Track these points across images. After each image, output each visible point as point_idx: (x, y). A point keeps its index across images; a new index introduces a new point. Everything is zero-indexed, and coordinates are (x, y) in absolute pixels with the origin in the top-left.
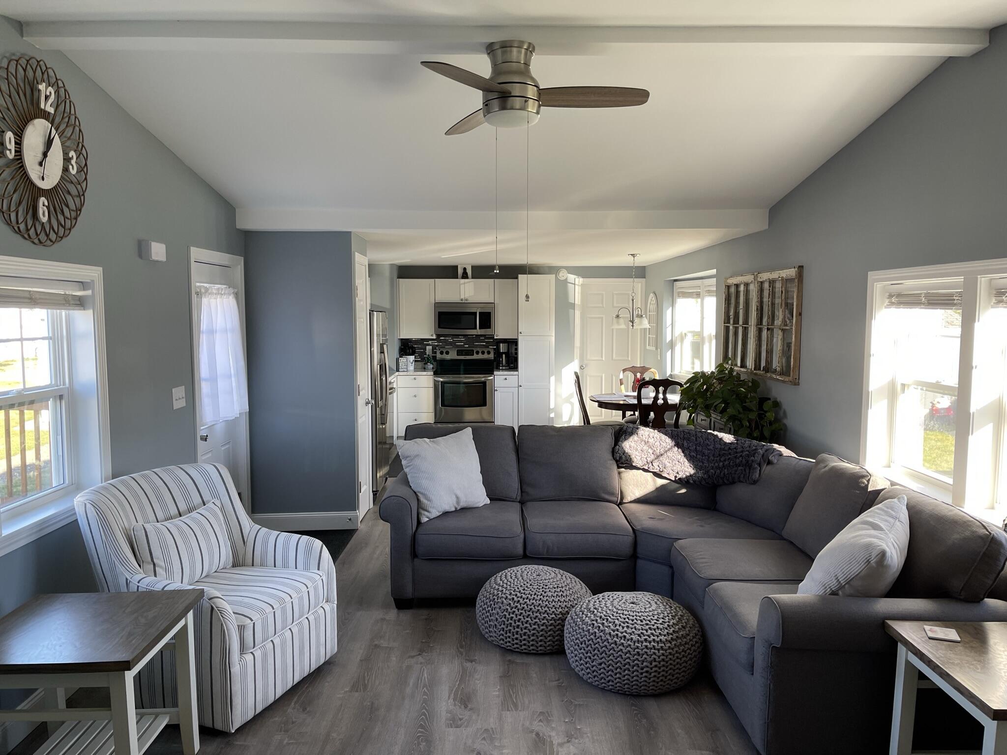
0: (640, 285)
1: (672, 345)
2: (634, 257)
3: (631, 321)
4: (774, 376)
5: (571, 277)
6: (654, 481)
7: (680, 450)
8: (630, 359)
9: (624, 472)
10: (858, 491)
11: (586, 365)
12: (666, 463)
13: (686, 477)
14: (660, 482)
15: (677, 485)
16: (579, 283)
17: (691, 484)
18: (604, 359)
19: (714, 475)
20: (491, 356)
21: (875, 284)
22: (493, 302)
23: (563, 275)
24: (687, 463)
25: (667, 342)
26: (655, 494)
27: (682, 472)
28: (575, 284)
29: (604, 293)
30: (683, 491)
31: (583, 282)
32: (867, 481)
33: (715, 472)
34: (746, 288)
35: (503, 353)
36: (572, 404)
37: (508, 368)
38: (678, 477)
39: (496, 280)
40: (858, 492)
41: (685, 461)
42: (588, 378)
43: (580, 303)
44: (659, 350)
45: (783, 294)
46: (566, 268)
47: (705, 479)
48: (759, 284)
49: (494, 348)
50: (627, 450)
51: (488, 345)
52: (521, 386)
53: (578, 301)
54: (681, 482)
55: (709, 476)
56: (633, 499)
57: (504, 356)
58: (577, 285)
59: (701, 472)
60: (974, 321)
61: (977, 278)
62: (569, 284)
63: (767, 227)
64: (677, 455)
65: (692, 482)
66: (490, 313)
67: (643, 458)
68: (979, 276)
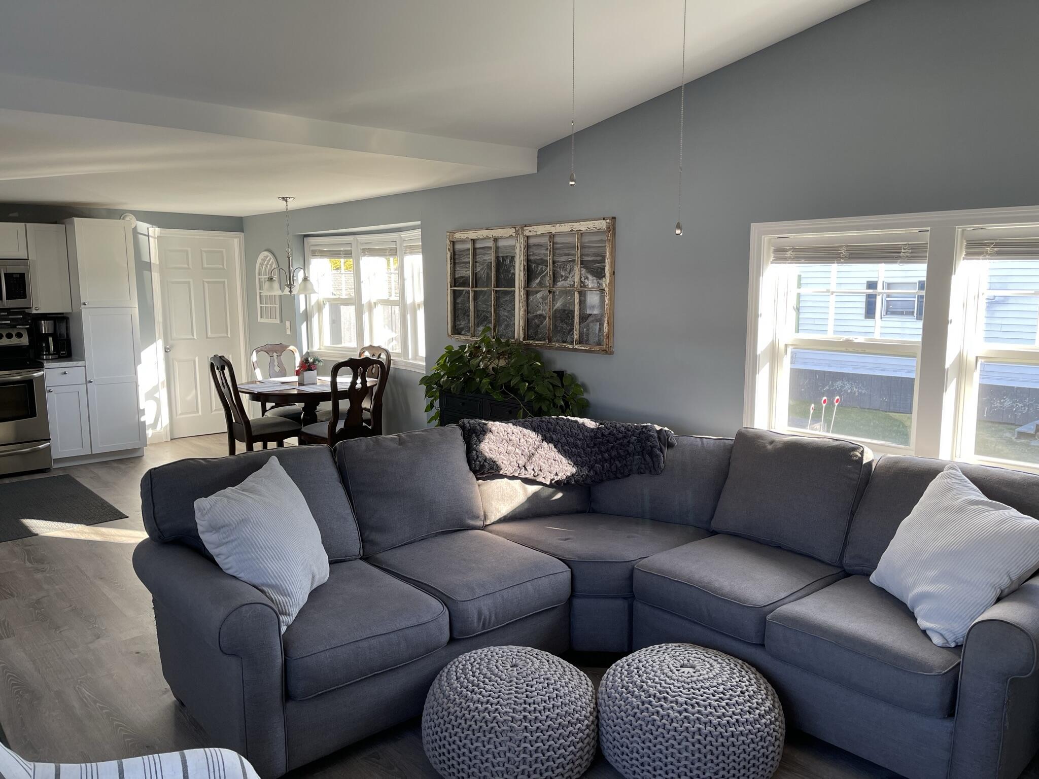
0: (236, 241)
1: (307, 316)
2: (286, 201)
3: (288, 286)
4: (570, 346)
5: (143, 226)
6: (525, 490)
7: (551, 446)
8: (229, 336)
9: (483, 484)
10: (850, 465)
11: (172, 346)
12: (542, 464)
13: (566, 477)
14: (532, 489)
15: (551, 490)
16: (154, 233)
17: (573, 485)
18: (195, 337)
19: (603, 470)
20: (25, 341)
21: (763, 236)
22: (27, 258)
23: (132, 221)
24: (564, 460)
25: (301, 312)
26: (526, 506)
27: (562, 472)
28: (148, 236)
29: (189, 249)
30: (559, 495)
31: (161, 233)
32: (860, 453)
33: (603, 467)
34: (495, 244)
35: (47, 335)
36: (158, 401)
37: (56, 356)
38: (556, 480)
39: (28, 224)
40: (851, 467)
41: (562, 459)
42: (176, 364)
43: (158, 263)
44: (288, 324)
45: (579, 250)
46: (134, 213)
47: (591, 477)
48: (526, 239)
49: (26, 328)
50: (488, 455)
51: (14, 323)
52: (91, 382)
53: (155, 259)
54: (557, 485)
55: (596, 473)
56: (498, 518)
57: (50, 339)
58: (152, 237)
59: (584, 468)
60: (951, 274)
61: (955, 228)
62: (140, 236)
63: (536, 172)
64: (549, 451)
65: (573, 482)
66: (24, 274)
67: (513, 462)
68: (957, 227)
